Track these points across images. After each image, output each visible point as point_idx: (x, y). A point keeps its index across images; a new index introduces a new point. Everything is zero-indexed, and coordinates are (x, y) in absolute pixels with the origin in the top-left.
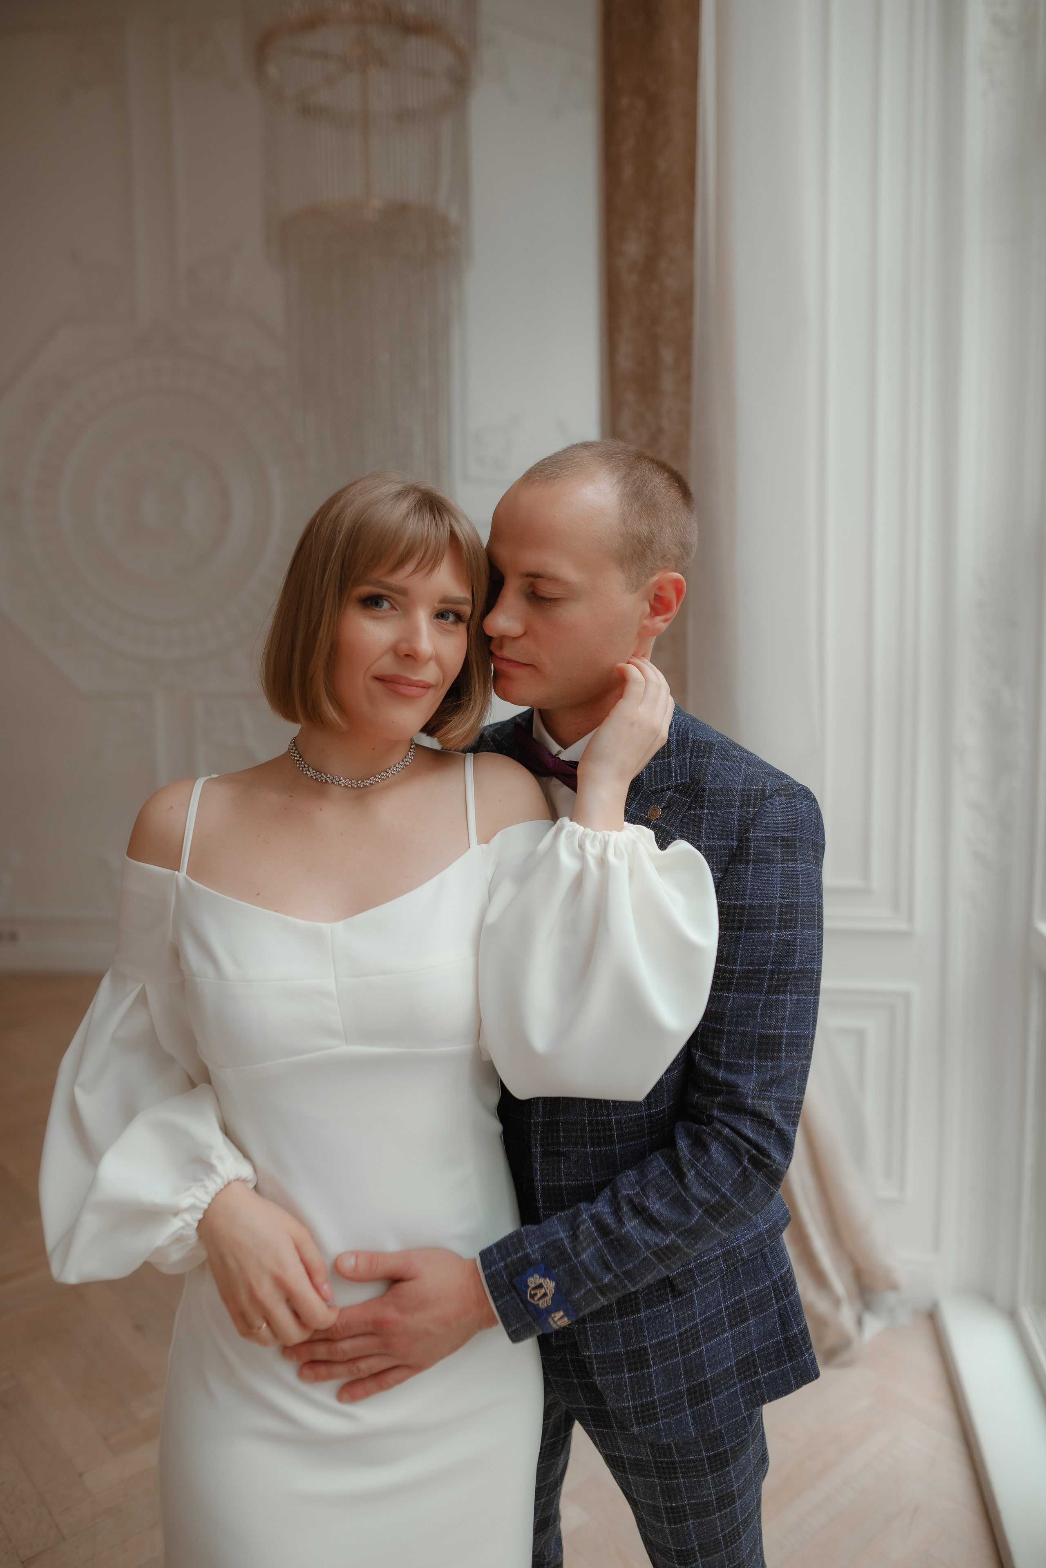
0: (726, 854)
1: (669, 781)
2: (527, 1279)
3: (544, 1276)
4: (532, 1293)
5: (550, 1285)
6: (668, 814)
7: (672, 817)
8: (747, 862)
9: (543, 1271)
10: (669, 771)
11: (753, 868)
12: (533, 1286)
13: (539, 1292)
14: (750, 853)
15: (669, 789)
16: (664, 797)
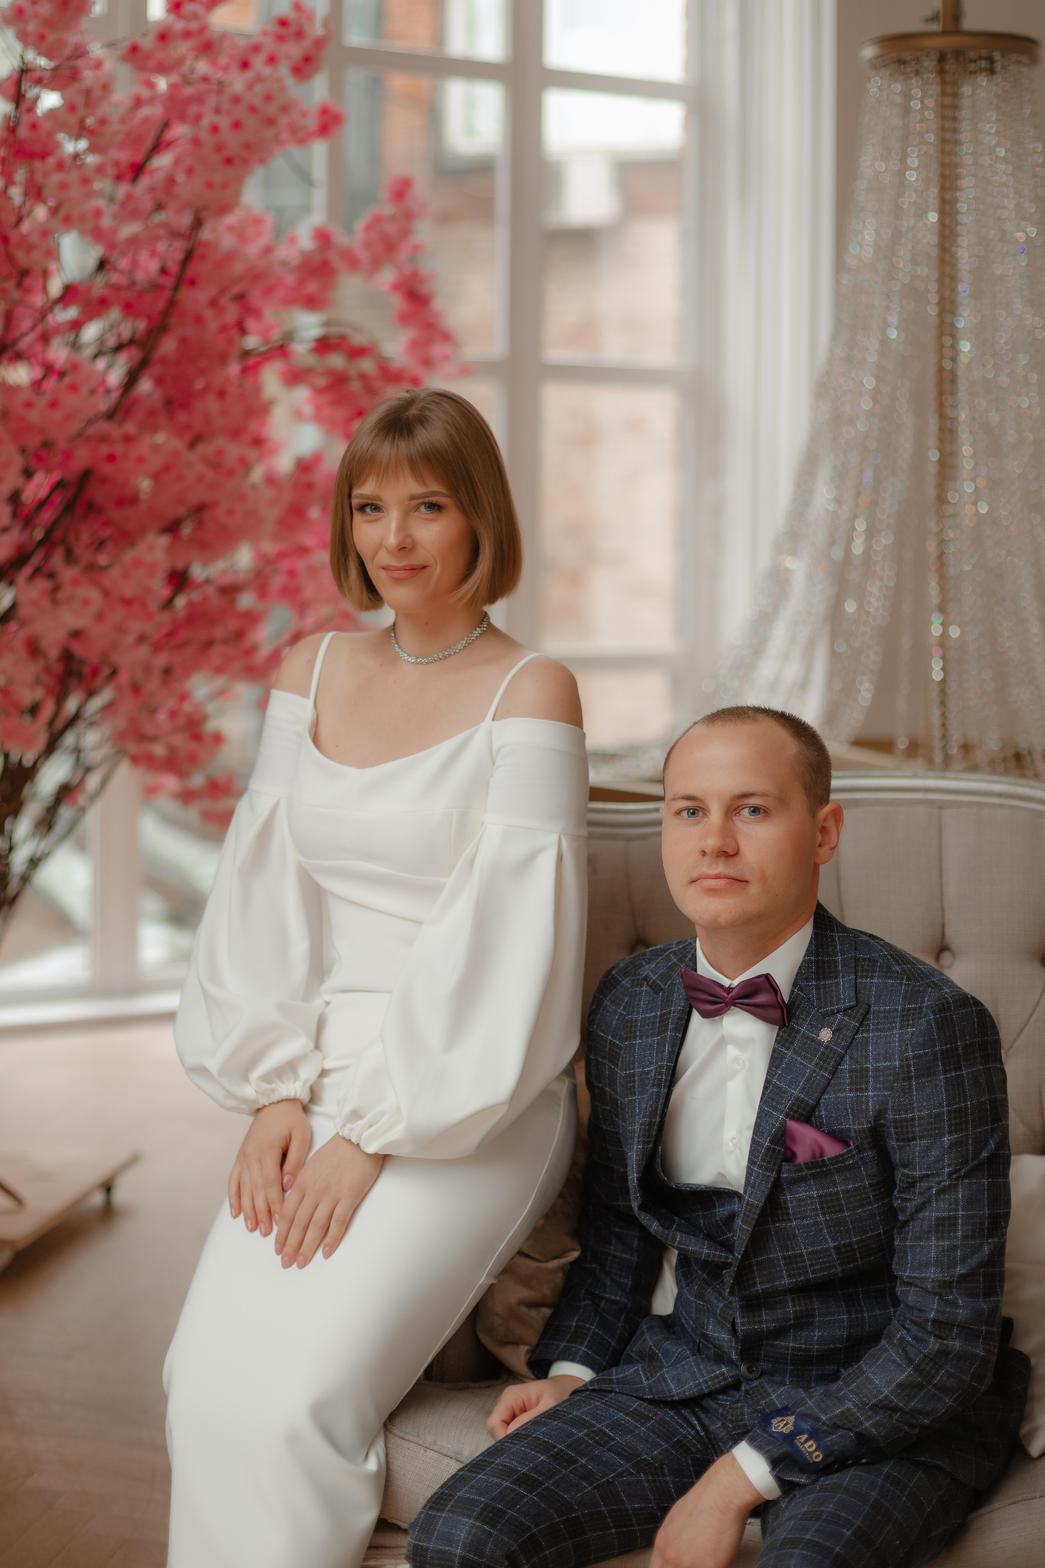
0: (891, 1074)
1: (839, 1005)
6: (840, 1037)
7: (843, 1040)
8: (909, 1078)
10: (839, 995)
11: (916, 1084)
14: (911, 1070)
16: (835, 1021)
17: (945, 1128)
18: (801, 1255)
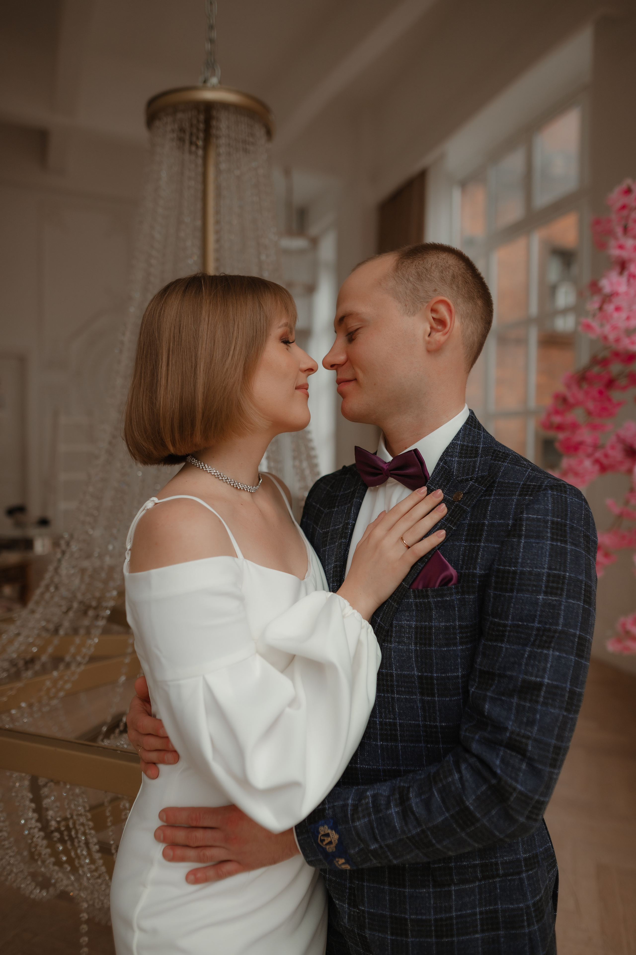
1: (472, 474)
2: (319, 827)
3: (332, 828)
4: (322, 838)
5: (334, 836)
6: (467, 498)
7: (469, 500)
8: (520, 536)
9: (331, 824)
10: (474, 467)
11: (525, 542)
12: (322, 833)
13: (327, 840)
14: (523, 530)
15: (471, 480)
16: (466, 485)
17: (542, 586)
18: (391, 675)
